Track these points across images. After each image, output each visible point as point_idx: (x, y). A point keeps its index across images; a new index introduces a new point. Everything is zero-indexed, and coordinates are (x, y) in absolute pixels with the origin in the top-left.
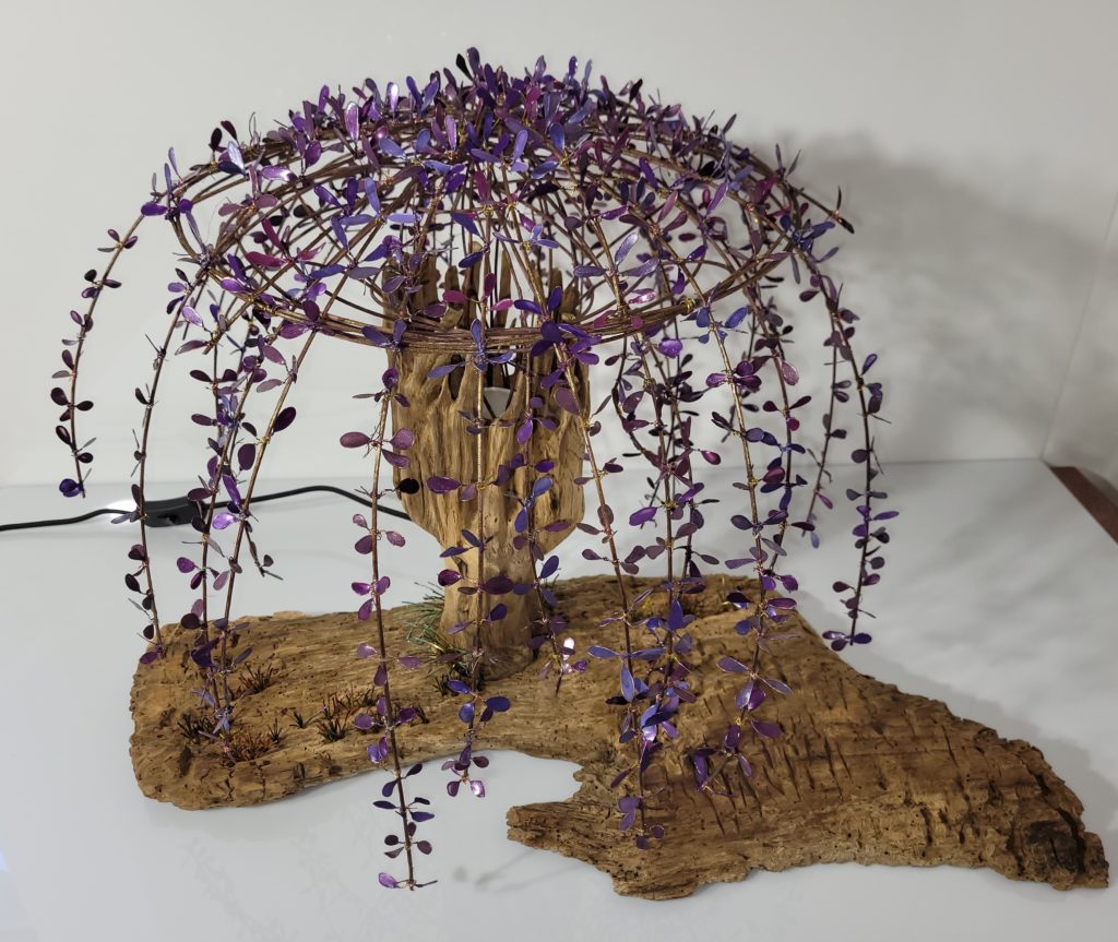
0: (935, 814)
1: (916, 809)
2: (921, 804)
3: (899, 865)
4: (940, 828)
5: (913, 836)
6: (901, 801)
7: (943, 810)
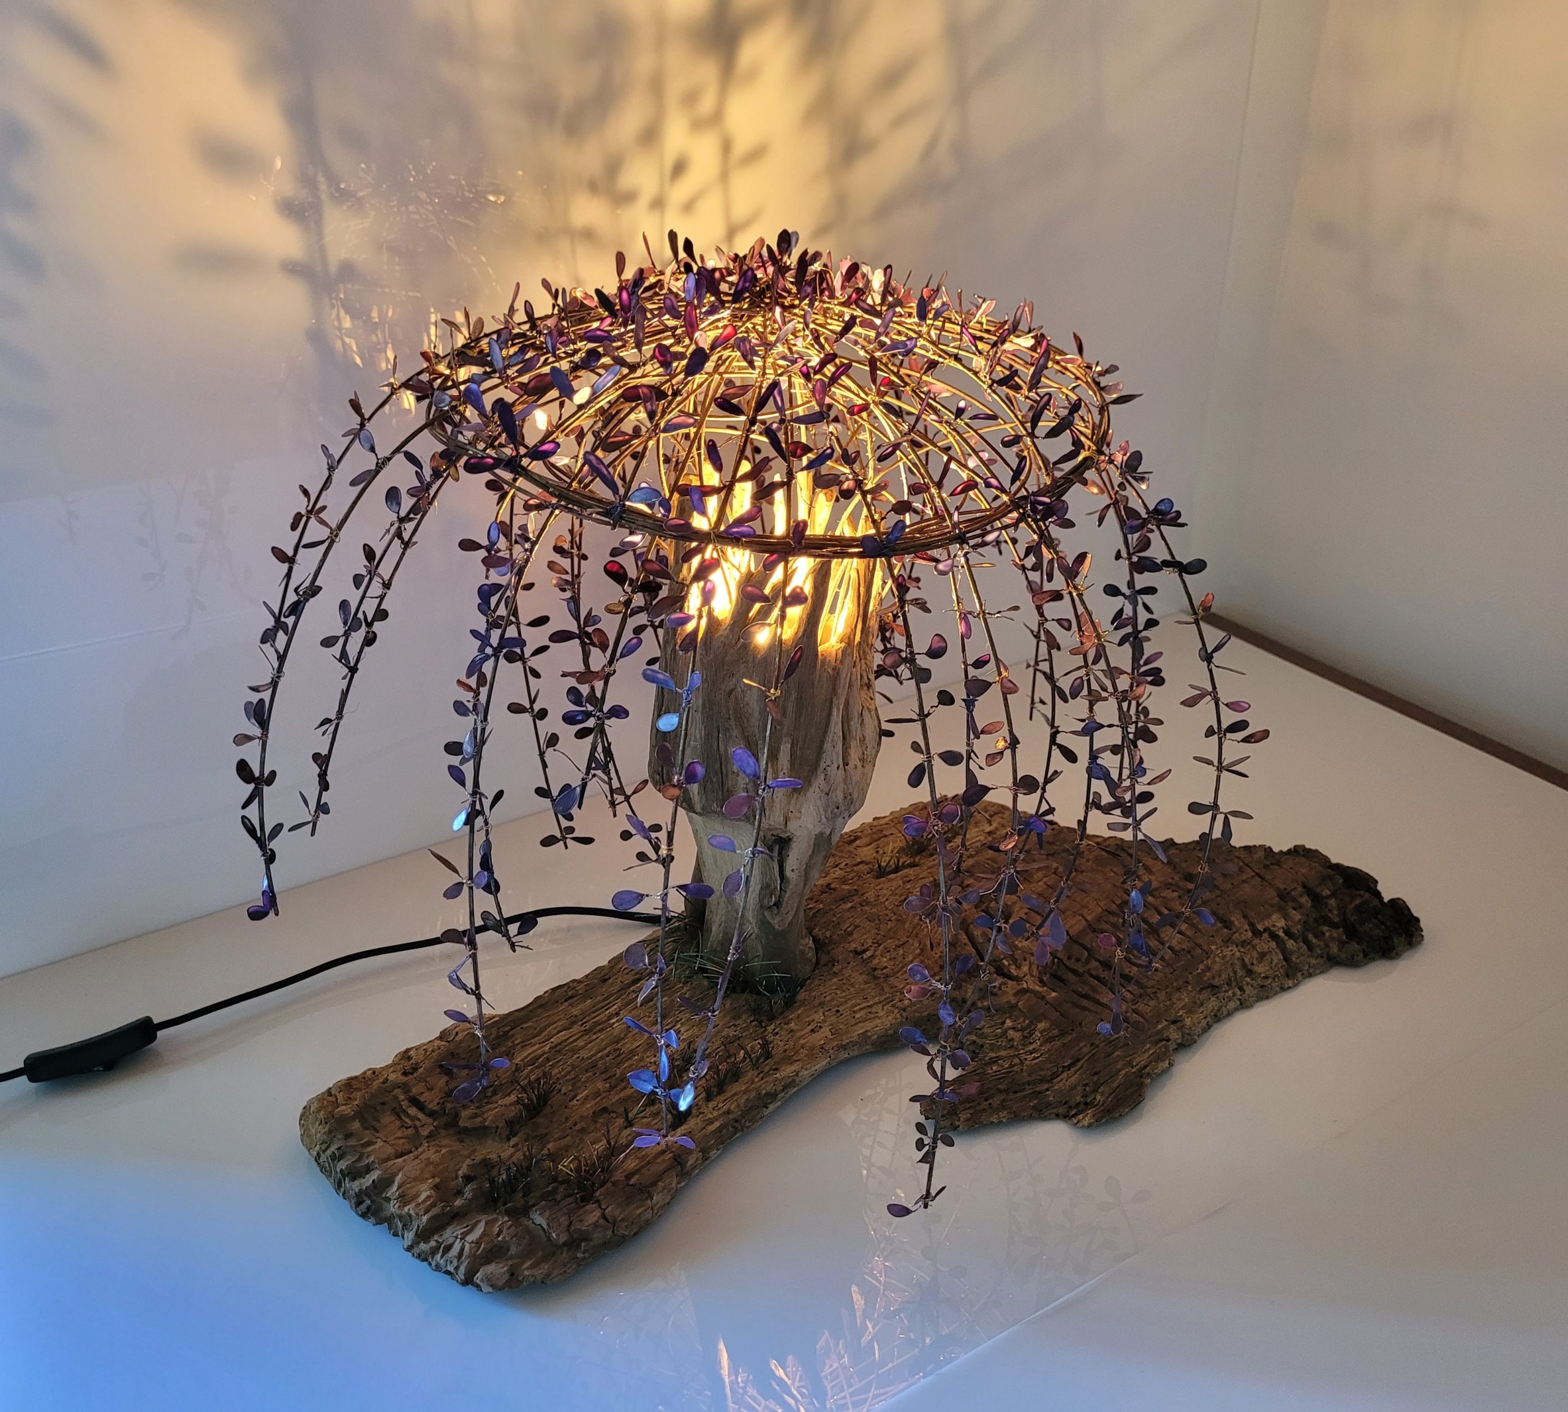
0: (1281, 934)
1: (1265, 935)
2: (1265, 930)
3: (1276, 993)
4: (1290, 944)
5: (1275, 961)
6: (1250, 934)
7: (1285, 927)
